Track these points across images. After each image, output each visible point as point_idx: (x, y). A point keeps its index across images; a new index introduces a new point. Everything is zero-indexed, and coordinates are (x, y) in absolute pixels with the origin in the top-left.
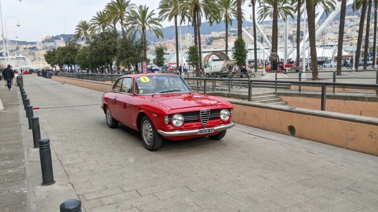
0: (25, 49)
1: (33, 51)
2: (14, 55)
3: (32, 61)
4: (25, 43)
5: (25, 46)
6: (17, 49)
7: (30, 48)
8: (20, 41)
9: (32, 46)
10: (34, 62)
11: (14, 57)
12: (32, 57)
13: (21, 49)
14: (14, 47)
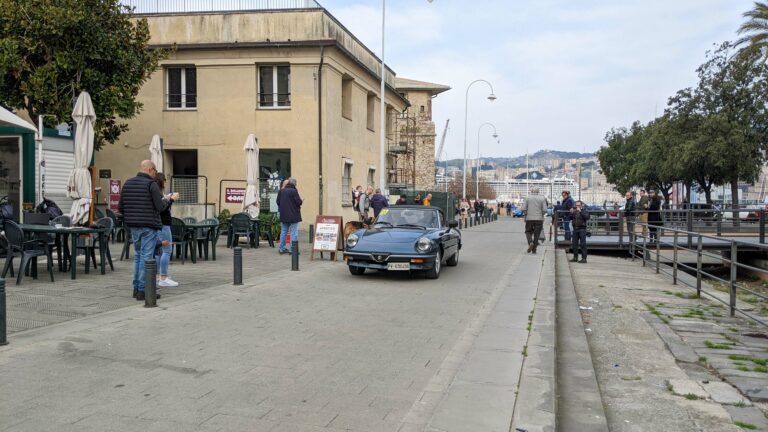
0: (574, 166)
1: (588, 170)
2: (551, 177)
3: (585, 189)
4: (576, 155)
5: (574, 161)
6: (561, 166)
7: (583, 165)
8: (568, 151)
9: (587, 161)
10: (588, 191)
11: (552, 181)
12: (584, 181)
13: (568, 166)
14: (556, 163)
